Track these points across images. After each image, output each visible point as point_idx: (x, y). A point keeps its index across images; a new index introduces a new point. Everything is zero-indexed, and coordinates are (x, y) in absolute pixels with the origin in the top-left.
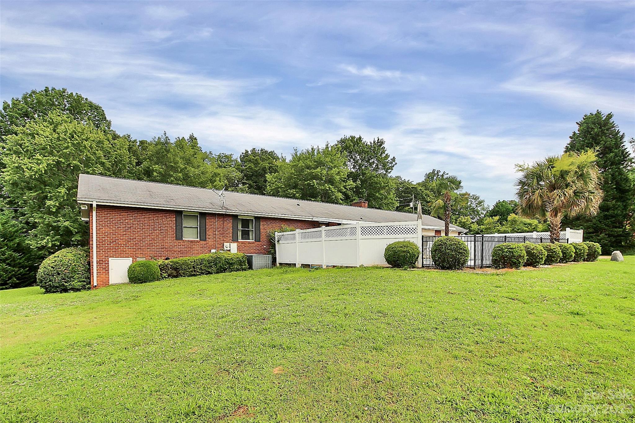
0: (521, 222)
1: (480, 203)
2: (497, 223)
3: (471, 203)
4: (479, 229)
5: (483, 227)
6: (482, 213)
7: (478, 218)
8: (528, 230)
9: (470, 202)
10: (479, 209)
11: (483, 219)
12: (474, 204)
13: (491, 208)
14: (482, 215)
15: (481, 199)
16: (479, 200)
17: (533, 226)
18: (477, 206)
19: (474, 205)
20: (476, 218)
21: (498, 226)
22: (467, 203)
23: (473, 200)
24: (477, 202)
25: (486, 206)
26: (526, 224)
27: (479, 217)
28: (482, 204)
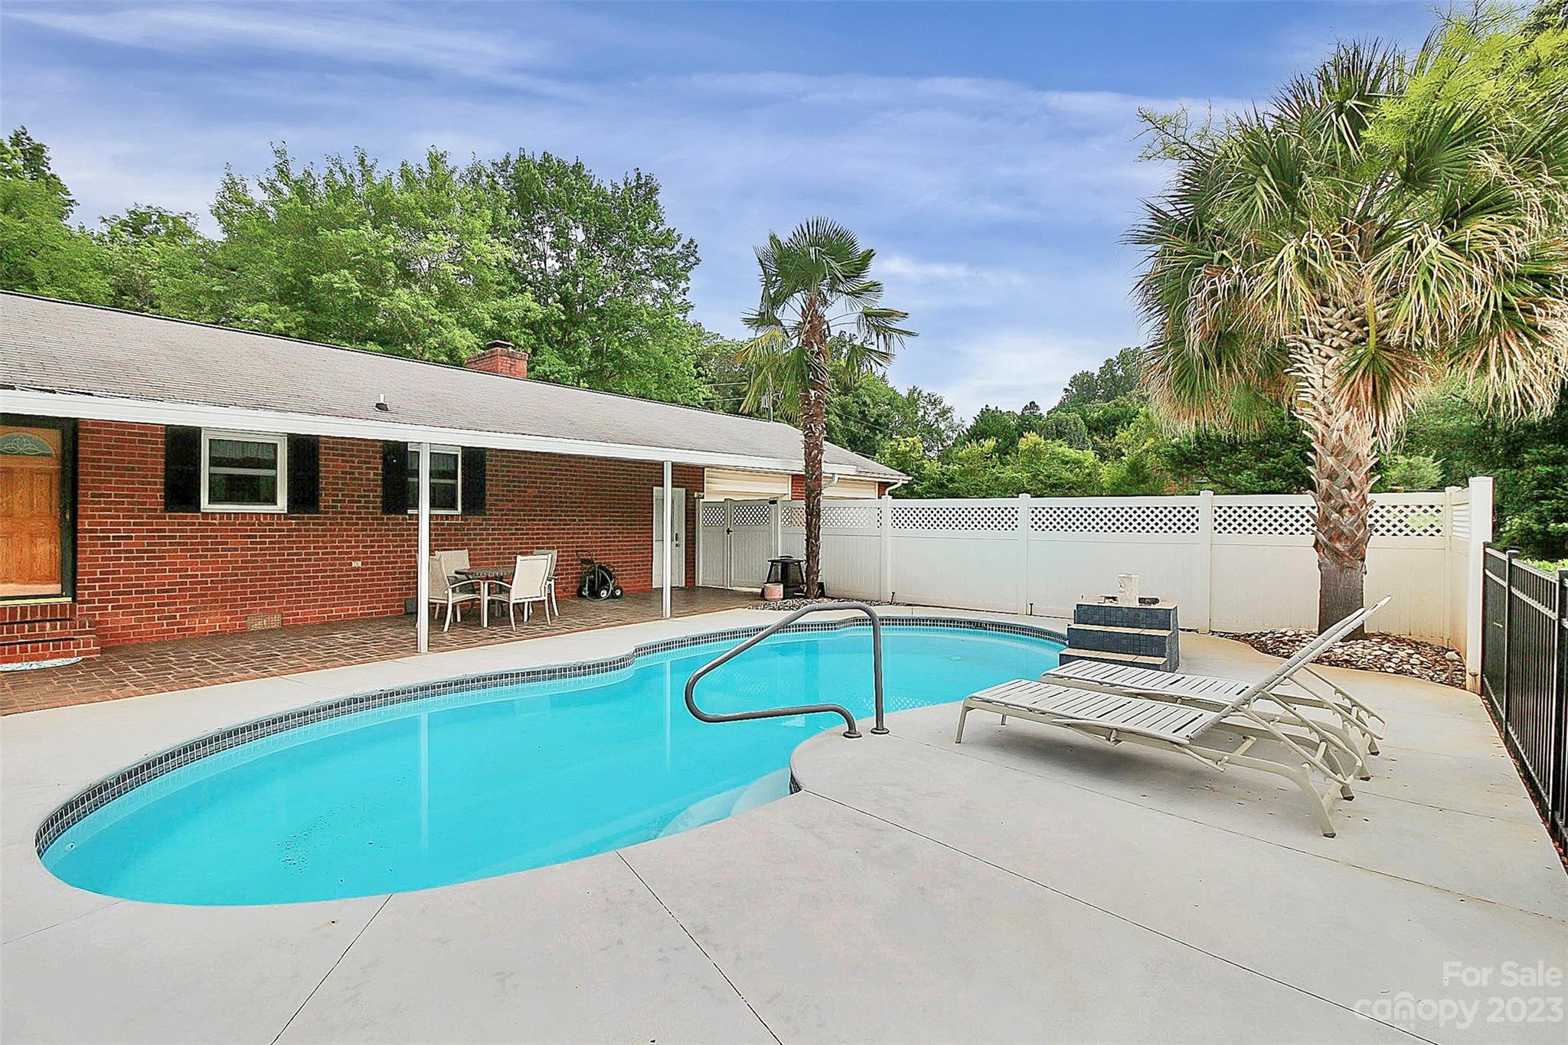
0: (1054, 456)
1: (944, 412)
2: (991, 457)
3: (925, 413)
4: (944, 474)
5: (955, 467)
6: (948, 437)
7: (941, 448)
8: (1075, 479)
9: (922, 410)
10: (942, 427)
11: (951, 451)
12: (932, 415)
13: (969, 423)
14: (949, 442)
15: (947, 403)
16: (942, 405)
17: (1087, 467)
18: (937, 421)
19: (931, 418)
20: (936, 449)
21: (993, 467)
22: (916, 413)
23: (928, 407)
24: (938, 411)
25: (957, 421)
26: (1067, 463)
27: (942, 446)
28: (949, 415)
